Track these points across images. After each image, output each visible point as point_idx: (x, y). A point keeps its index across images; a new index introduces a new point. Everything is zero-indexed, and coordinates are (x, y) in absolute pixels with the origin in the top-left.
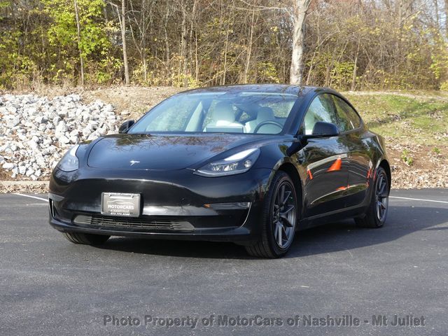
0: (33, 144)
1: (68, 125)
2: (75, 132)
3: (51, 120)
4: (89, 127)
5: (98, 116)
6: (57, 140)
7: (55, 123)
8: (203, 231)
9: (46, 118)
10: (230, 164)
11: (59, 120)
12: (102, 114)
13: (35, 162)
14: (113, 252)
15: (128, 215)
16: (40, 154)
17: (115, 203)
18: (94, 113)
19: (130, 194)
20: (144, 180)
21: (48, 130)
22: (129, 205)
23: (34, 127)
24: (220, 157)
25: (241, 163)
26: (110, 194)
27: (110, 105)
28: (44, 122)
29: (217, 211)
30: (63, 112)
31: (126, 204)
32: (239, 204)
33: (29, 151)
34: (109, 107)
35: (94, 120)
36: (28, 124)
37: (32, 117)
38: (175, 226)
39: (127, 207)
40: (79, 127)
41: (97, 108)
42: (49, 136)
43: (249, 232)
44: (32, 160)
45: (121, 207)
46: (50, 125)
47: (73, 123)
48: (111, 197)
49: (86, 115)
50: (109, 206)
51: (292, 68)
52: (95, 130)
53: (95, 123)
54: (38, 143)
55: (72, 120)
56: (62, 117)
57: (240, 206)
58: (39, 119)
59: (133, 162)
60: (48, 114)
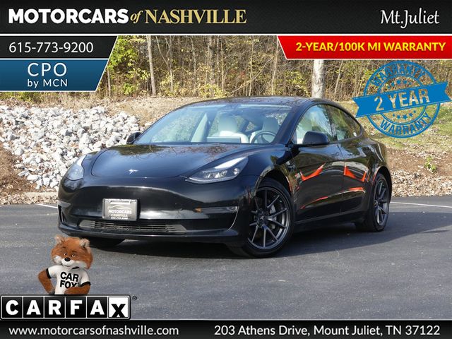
0: (57, 157)
1: (92, 137)
2: (99, 144)
3: (75, 133)
4: (113, 138)
5: (121, 128)
6: (81, 152)
7: (79, 135)
8: (195, 233)
9: (70, 130)
10: (220, 171)
11: (83, 132)
12: (125, 126)
13: (59, 173)
14: (117, 254)
15: (127, 219)
16: (64, 166)
17: (114, 208)
18: (118, 125)
19: (128, 200)
20: (143, 187)
21: (72, 142)
22: (127, 210)
23: (58, 139)
24: (211, 165)
25: (230, 170)
26: (110, 200)
27: (134, 117)
28: (69, 134)
29: (208, 214)
30: (87, 125)
31: (125, 210)
32: (228, 208)
33: (54, 163)
34: (133, 119)
35: (117, 131)
36: (52, 137)
37: (56, 130)
38: (169, 229)
39: (126, 212)
40: (103, 139)
41: (121, 120)
42: (73, 148)
43: (237, 234)
44: (56, 172)
45: (120, 212)
46: (74, 137)
47: (96, 135)
48: (112, 203)
49: (110, 127)
50: (110, 211)
51: (313, 77)
52: (118, 141)
53: (118, 134)
54: (62, 155)
55: (96, 132)
56: (86, 130)
57: (229, 210)
58: (63, 132)
59: (131, 171)
60: (72, 127)
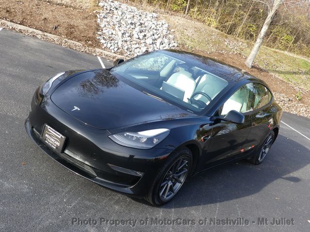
0: (120, 34)
1: (142, 29)
2: (143, 34)
3: (135, 24)
4: (151, 33)
5: (159, 28)
6: (133, 35)
7: (137, 26)
9: (133, 22)
11: (139, 25)
12: (161, 28)
13: (117, 43)
16: (121, 40)
17: (50, 135)
18: (158, 26)
19: (60, 134)
21: (131, 29)
23: (125, 25)
25: (150, 140)
27: (168, 24)
28: (132, 24)
30: (143, 22)
31: (56, 140)
33: (117, 37)
34: (166, 25)
35: (156, 30)
36: (123, 22)
37: (127, 20)
39: (56, 142)
40: (147, 31)
41: (161, 24)
42: (130, 32)
44: (116, 42)
45: (52, 140)
46: (133, 27)
47: (145, 28)
48: (49, 130)
49: (153, 26)
50: (46, 135)
52: (154, 35)
54: (123, 34)
55: (145, 27)
56: (141, 24)
58: (129, 22)
59: (76, 108)
60: (135, 20)
